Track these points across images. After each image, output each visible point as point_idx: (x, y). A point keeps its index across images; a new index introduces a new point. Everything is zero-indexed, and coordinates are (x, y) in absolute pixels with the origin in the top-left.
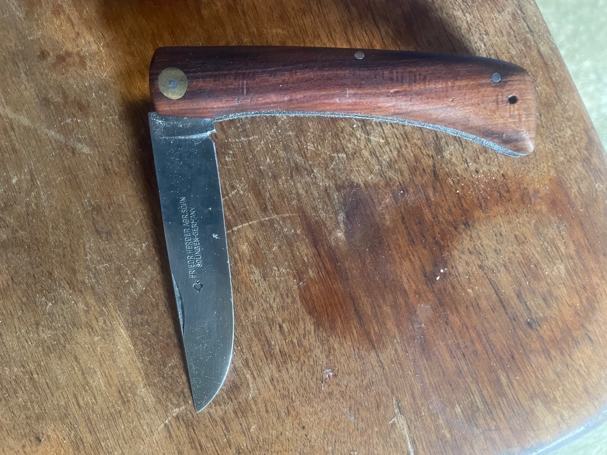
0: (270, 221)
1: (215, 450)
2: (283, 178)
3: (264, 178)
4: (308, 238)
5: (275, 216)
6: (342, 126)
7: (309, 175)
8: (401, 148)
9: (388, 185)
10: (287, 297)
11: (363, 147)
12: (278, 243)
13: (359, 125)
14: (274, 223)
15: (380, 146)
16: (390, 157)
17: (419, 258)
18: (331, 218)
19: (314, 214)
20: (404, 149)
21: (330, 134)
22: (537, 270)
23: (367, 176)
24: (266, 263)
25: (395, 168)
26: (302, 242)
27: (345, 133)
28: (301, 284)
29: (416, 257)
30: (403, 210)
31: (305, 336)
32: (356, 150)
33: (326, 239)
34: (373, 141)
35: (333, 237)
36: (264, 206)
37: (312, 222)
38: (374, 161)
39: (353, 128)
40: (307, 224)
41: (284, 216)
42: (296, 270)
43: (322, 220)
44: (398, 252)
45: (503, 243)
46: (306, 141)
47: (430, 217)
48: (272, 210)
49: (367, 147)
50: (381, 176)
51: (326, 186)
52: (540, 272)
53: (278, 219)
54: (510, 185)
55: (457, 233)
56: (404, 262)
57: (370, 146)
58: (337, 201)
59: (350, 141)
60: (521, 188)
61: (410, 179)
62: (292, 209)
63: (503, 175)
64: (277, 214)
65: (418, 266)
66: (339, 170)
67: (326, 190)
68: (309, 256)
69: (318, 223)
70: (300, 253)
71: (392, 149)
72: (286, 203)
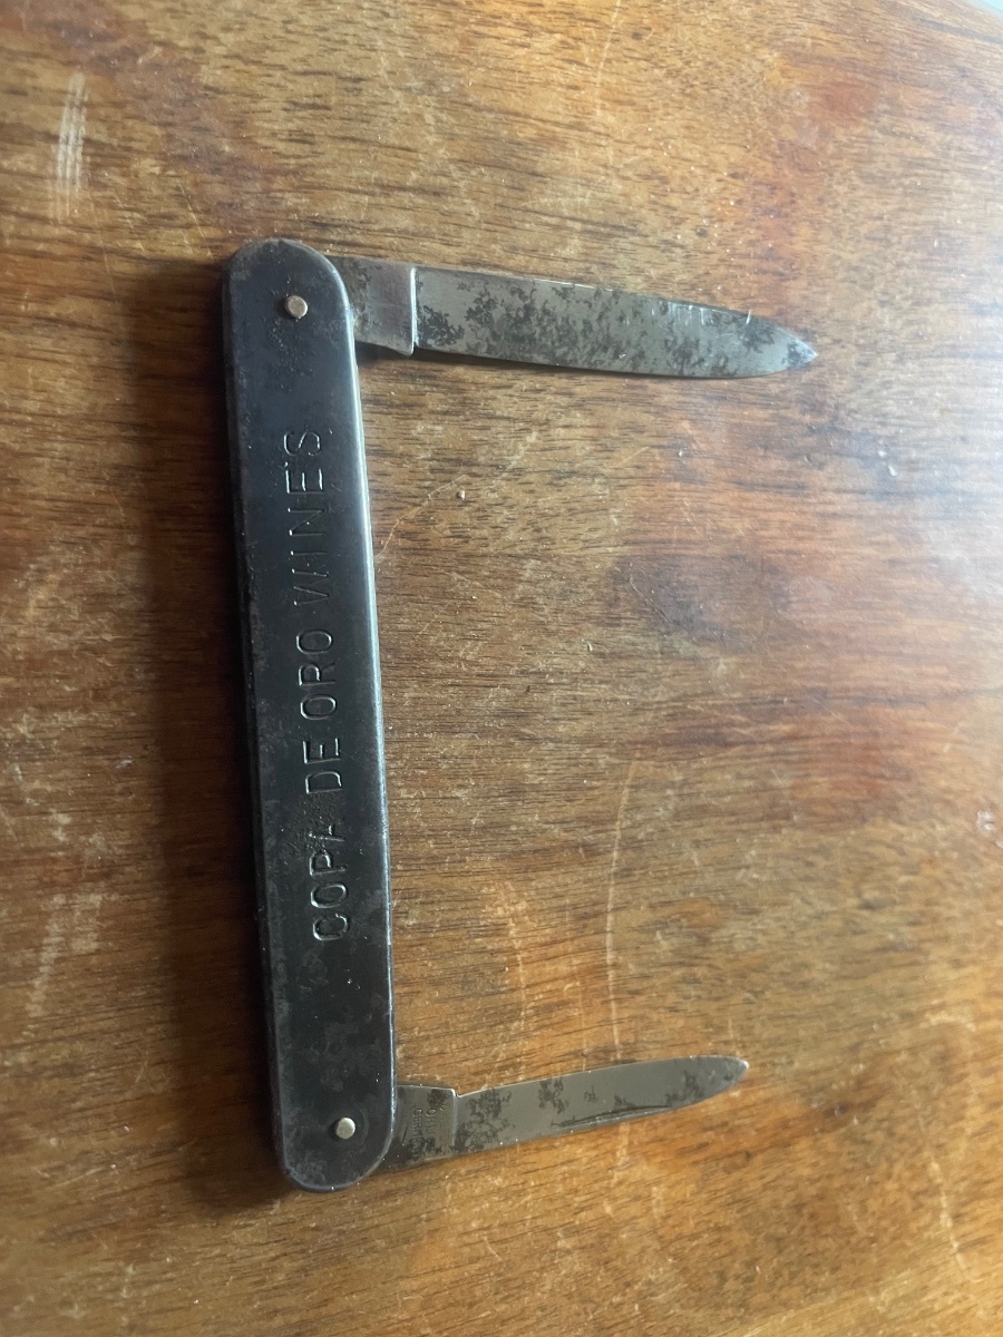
2: (526, 766)
3: (509, 824)
4: (701, 757)
6: (448, 532)
7: (546, 688)
8: (571, 395)
9: (649, 480)
10: (810, 864)
11: (528, 500)
12: (687, 844)
13: (464, 478)
14: (633, 838)
15: (544, 450)
16: (584, 438)
17: (838, 491)
18: (676, 673)
19: (650, 716)
20: (578, 389)
21: (456, 576)
22: (947, 236)
23: (609, 525)
24: (722, 897)
25: (617, 439)
26: (706, 776)
27: (470, 532)
28: (795, 818)
29: (835, 497)
30: (723, 474)
31: (903, 853)
32: (530, 523)
33: (720, 708)
34: (522, 465)
35: (722, 688)
36: (581, 850)
37: (668, 731)
38: (576, 487)
39: (466, 503)
40: (668, 745)
41: (624, 800)
42: (762, 819)
43: (674, 700)
44: (810, 538)
45: (872, 277)
46: (451, 660)
47: (761, 414)
48: (599, 832)
49: (532, 487)
50: (624, 486)
51: (594, 653)
52: (953, 233)
53: (629, 823)
54: (761, 174)
55: (818, 371)
56: (834, 535)
57: (532, 478)
58: (642, 639)
59: (499, 530)
60: (778, 152)
61: (657, 414)
62: (617, 773)
63: (734, 176)
64: (613, 820)
65: (855, 506)
66: (564, 595)
67: (602, 655)
68: (745, 772)
69: (675, 714)
70: (729, 793)
71: (564, 420)
72: (595, 783)
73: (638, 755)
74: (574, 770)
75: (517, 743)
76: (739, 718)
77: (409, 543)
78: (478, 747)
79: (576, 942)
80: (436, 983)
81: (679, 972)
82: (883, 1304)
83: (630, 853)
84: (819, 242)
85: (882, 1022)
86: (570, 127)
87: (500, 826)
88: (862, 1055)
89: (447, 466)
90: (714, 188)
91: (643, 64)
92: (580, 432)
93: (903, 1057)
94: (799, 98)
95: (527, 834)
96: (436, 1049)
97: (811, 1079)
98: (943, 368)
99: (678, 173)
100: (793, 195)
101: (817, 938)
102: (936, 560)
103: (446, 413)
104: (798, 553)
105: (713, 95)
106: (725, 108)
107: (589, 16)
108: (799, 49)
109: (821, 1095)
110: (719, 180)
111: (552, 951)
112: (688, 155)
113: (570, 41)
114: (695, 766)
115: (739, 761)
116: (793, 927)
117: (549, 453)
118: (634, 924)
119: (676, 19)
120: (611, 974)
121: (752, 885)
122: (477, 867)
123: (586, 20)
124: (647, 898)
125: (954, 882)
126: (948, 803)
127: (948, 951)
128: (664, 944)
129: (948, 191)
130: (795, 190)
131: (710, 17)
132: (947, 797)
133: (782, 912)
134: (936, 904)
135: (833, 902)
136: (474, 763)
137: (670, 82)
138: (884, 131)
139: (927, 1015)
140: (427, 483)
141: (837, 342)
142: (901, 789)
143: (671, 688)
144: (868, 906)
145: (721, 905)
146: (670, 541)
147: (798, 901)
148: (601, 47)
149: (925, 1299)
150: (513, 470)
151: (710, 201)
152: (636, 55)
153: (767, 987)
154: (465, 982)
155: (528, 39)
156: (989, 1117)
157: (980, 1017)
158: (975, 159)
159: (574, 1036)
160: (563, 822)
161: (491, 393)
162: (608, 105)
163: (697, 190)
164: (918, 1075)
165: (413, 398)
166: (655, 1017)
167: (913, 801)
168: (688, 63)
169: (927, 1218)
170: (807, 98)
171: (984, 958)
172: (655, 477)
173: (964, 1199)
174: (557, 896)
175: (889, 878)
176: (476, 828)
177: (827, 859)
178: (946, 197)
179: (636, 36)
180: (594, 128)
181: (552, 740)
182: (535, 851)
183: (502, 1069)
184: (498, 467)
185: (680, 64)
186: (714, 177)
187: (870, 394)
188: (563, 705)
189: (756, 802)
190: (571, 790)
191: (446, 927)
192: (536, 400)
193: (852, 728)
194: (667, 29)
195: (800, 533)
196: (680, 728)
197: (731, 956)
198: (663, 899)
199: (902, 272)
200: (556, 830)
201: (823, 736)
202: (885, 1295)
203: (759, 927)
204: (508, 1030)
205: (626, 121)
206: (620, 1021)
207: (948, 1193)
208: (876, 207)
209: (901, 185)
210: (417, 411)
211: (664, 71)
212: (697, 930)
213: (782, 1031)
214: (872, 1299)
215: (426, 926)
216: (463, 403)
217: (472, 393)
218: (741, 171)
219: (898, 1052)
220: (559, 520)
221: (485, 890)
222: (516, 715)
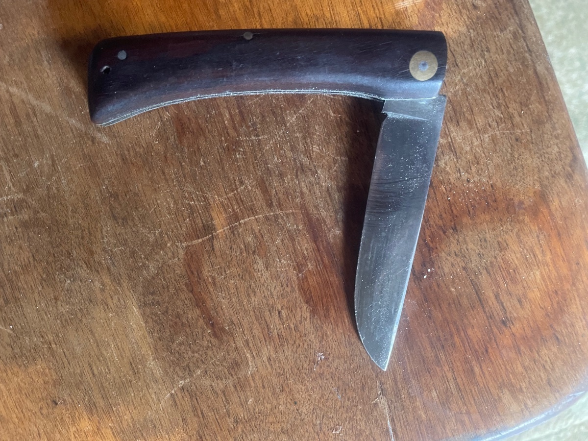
0: (274, 216)
1: (215, 419)
2: (289, 177)
3: (271, 176)
4: (309, 234)
5: (279, 212)
7: (313, 175)
10: (287, 285)
12: (281, 237)
14: (278, 218)
18: (331, 217)
19: (315, 212)
26: (304, 238)
35: (332, 234)
36: (270, 201)
37: (313, 220)
40: (309, 221)
41: (288, 212)
42: (296, 262)
48: (277, 206)
53: (282, 215)
62: (295, 206)
64: (282, 210)
68: (309, 251)
70: (301, 247)
72: (291, 200)
73: (303, 212)
74: (292, 192)
76: (325, 244)
88: (231, 327)
114: (306, 233)
115: (311, 248)
143: (326, 217)
160: (276, 192)
176: (267, 167)
181: (299, 182)
182: (266, 187)
188: (310, 182)
190: (286, 193)
196: (315, 223)
222: (302, 169)
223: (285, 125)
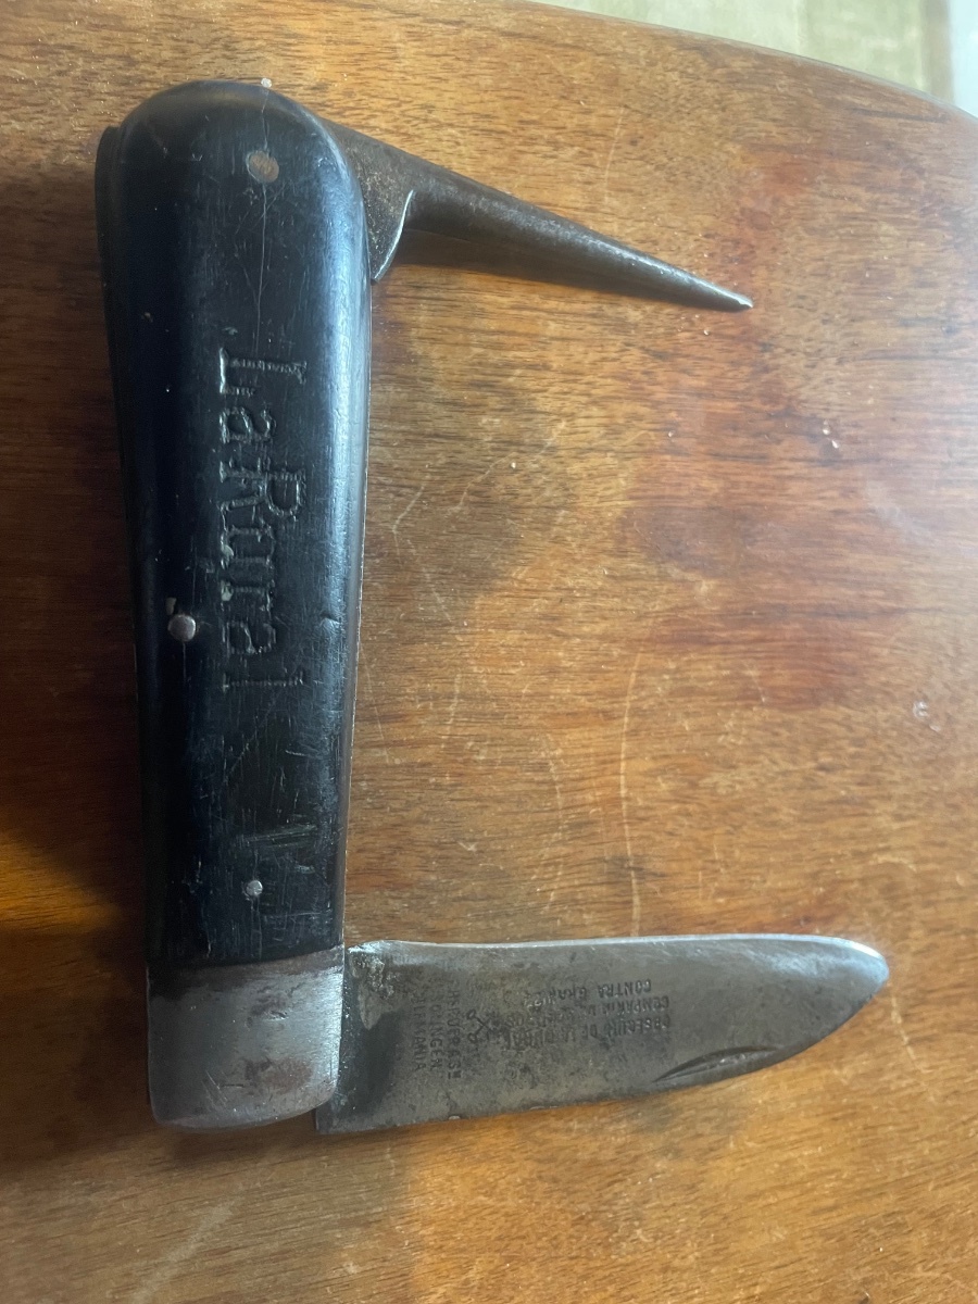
2: (561, 654)
3: (548, 694)
4: (689, 652)
6: (503, 491)
7: (574, 600)
8: (589, 395)
9: (648, 454)
10: (776, 734)
11: (560, 468)
12: (679, 715)
13: (514, 454)
14: (639, 709)
15: (571, 434)
16: (599, 425)
17: (793, 460)
18: (669, 592)
19: (650, 622)
20: (593, 392)
21: (509, 521)
22: (876, 269)
23: (618, 486)
24: (707, 754)
25: (622, 425)
26: (693, 666)
27: (520, 491)
28: (763, 700)
29: (790, 465)
30: (702, 449)
31: (850, 729)
32: (561, 484)
33: (704, 617)
34: (556, 444)
35: (704, 603)
36: (601, 715)
37: (664, 633)
38: (594, 460)
39: (516, 471)
40: (664, 643)
41: (632, 681)
42: (737, 699)
43: (667, 610)
44: (770, 495)
45: (816, 303)
46: (506, 578)
47: (731, 405)
48: (613, 703)
49: (563, 459)
50: (629, 459)
51: (608, 576)
52: (881, 267)
53: (636, 697)
54: (727, 234)
55: (775, 372)
56: (790, 492)
57: (563, 453)
58: (643, 567)
59: (539, 489)
60: (740, 217)
61: (652, 407)
62: (626, 662)
63: (706, 236)
64: (624, 694)
65: (806, 471)
66: (586, 535)
67: (614, 577)
68: (722, 663)
69: (669, 621)
70: (711, 679)
71: (584, 413)
72: (610, 668)
73: (642, 649)
74: (595, 658)
75: (554, 638)
76: (718, 625)
77: (477, 499)
78: (526, 640)
79: (598, 780)
80: (499, 801)
81: (675, 807)
82: (845, 1078)
83: (637, 719)
84: (774, 279)
85: (838, 857)
86: (586, 210)
87: (541, 695)
88: (821, 881)
89: (502, 446)
90: (692, 246)
91: (639, 163)
92: (596, 421)
93: (855, 885)
94: (755, 177)
95: (561, 702)
96: (499, 847)
97: (781, 895)
98: (876, 367)
99: (666, 236)
100: (752, 247)
101: (783, 790)
102: (873, 511)
103: (502, 410)
104: (762, 505)
105: (690, 180)
106: (700, 189)
107: (599, 132)
108: (755, 141)
109: (789, 908)
110: (696, 240)
111: (581, 784)
112: (673, 224)
113: (585, 151)
114: (685, 659)
115: (718, 656)
116: (763, 780)
117: (573, 436)
118: (641, 770)
119: (663, 128)
120: (625, 805)
121: (731, 748)
122: (527, 723)
123: (597, 135)
124: (650, 752)
125: (893, 753)
126: (887, 693)
127: (892, 807)
128: (664, 786)
129: (877, 236)
130: (754, 242)
131: (687, 124)
132: (887, 689)
133: (754, 768)
134: (881, 770)
135: (794, 762)
136: (524, 650)
137: (658, 174)
138: (823, 195)
139: (875, 855)
140: (489, 458)
141: (788, 351)
142: (846, 680)
143: (666, 602)
144: (822, 768)
145: (706, 760)
146: (663, 497)
147: (767, 762)
148: (608, 153)
149: (881, 1079)
150: (548, 449)
151: (690, 255)
152: (633, 157)
153: (744, 823)
154: (519, 802)
155: (555, 153)
156: (929, 940)
157: (920, 861)
158: (899, 210)
159: (597, 847)
160: (586, 694)
161: (533, 395)
162: (613, 193)
163: (679, 248)
164: (869, 900)
165: (480, 401)
166: (658, 838)
167: (858, 691)
168: (671, 159)
169: (879, 1014)
170: (762, 176)
171: (922, 814)
172: (651, 452)
173: (912, 1002)
174: (583, 746)
175: (840, 748)
176: (527, 695)
177: (790, 731)
178: (874, 240)
179: (633, 143)
180: (603, 210)
181: (578, 636)
182: (568, 714)
183: (546, 865)
184: (540, 446)
185: (665, 160)
186: (691, 238)
187: (815, 388)
188: (587, 612)
189: (732, 687)
190: (593, 672)
191: (504, 763)
192: (564, 399)
193: (807, 635)
194: (656, 136)
195: (762, 491)
196: (673, 631)
197: (714, 798)
198: (663, 753)
199: (840, 297)
200: (583, 700)
201: (785, 640)
202: (847, 1071)
203: (737, 778)
204: (550, 838)
205: (626, 203)
206: (632, 839)
207: (897, 996)
208: (817, 251)
209: (838, 234)
210: (482, 409)
211: (653, 167)
212: (688, 777)
213: (756, 857)
214: (836, 1072)
215: (492, 761)
216: (513, 403)
217: (520, 396)
218: (713, 232)
219: (852, 881)
220: (582, 483)
221: (532, 739)
222: (553, 618)
223: (446, 625)
